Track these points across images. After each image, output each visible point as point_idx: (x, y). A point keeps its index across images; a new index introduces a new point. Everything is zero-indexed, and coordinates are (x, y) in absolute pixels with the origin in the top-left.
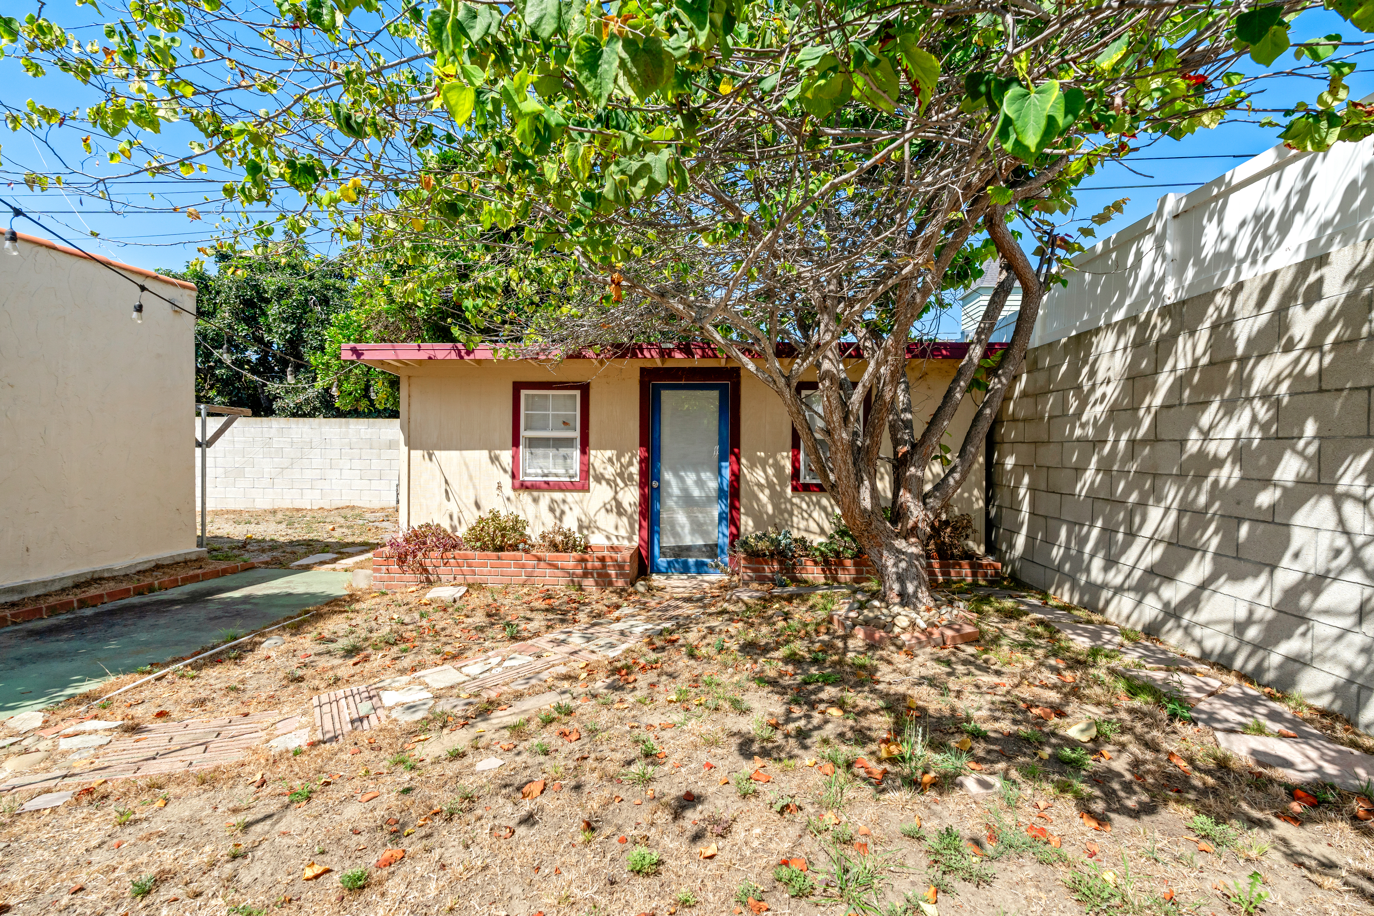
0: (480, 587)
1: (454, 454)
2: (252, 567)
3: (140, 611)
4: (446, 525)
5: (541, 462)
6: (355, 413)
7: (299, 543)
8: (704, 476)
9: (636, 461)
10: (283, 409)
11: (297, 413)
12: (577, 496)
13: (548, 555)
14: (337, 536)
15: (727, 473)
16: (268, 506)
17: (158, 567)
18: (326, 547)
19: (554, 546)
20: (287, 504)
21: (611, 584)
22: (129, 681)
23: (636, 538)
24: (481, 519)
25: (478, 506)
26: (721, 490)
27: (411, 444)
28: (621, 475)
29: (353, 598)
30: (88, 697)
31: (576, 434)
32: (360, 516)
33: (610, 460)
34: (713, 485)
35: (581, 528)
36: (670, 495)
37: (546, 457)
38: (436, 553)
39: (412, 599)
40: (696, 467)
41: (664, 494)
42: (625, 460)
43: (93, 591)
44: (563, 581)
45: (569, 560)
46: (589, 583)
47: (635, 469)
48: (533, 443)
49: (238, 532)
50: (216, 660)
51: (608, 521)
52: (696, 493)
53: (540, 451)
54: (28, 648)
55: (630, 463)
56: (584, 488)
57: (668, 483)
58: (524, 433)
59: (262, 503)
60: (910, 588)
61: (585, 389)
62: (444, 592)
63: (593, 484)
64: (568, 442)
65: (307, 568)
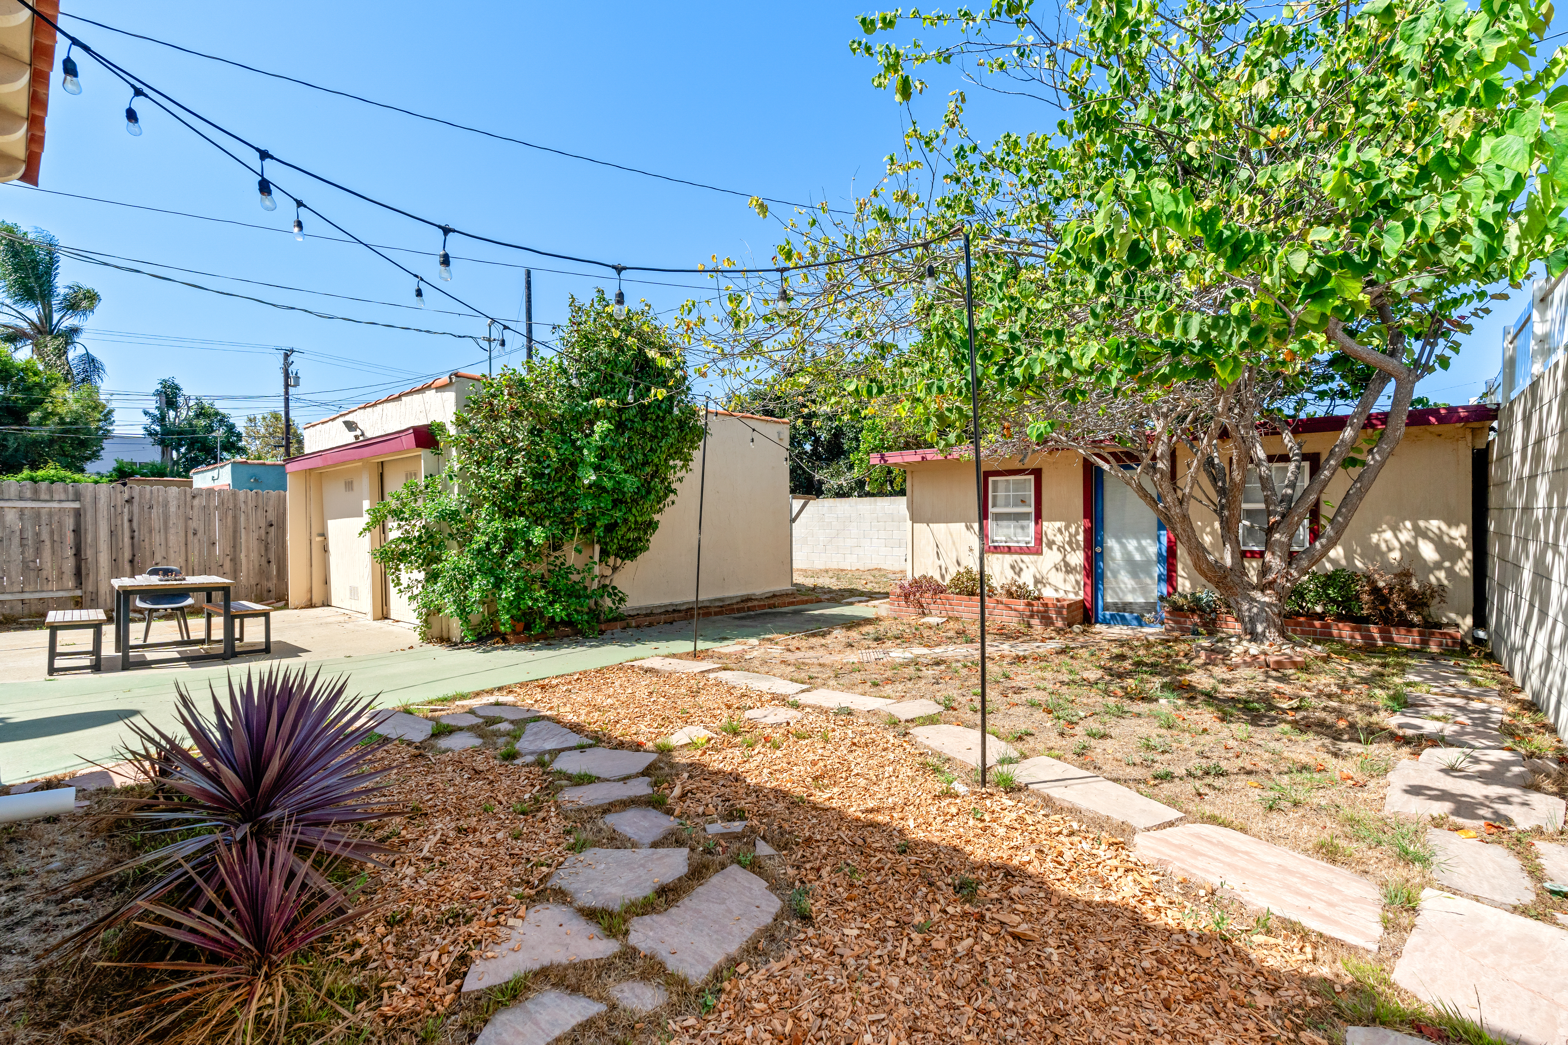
0: (957, 619)
1: (942, 526)
2: (820, 601)
3: (775, 614)
4: (937, 577)
5: (1005, 531)
6: (881, 494)
7: (845, 590)
8: (1144, 543)
9: (1081, 530)
10: (829, 490)
11: (841, 494)
12: (1033, 558)
13: (1005, 600)
14: (869, 587)
15: (1164, 540)
16: (823, 567)
17: (774, 596)
18: (862, 594)
19: (1010, 594)
20: (834, 566)
21: (1053, 624)
22: (782, 637)
23: (1082, 593)
24: (959, 573)
25: (959, 564)
26: (1160, 555)
27: (914, 519)
28: (1070, 543)
29: (878, 619)
30: (769, 640)
31: (1031, 509)
32: (885, 576)
33: (1060, 530)
34: (1152, 550)
35: (1037, 582)
36: (1113, 559)
37: (1009, 527)
38: (929, 594)
39: (913, 623)
40: (1137, 535)
41: (1107, 557)
42: (1073, 530)
43: (750, 604)
44: (1016, 620)
45: (1020, 605)
46: (1035, 622)
47: (1081, 538)
48: (998, 517)
49: (809, 582)
50: (814, 635)
51: (1057, 578)
52: (1138, 557)
53: (1004, 523)
54: (737, 622)
55: (1077, 533)
56: (1039, 552)
57: (1111, 549)
58: (991, 510)
59: (819, 565)
60: (1260, 628)
61: (1037, 473)
62: (932, 620)
63: (1045, 549)
64: (1025, 516)
65: (851, 604)
